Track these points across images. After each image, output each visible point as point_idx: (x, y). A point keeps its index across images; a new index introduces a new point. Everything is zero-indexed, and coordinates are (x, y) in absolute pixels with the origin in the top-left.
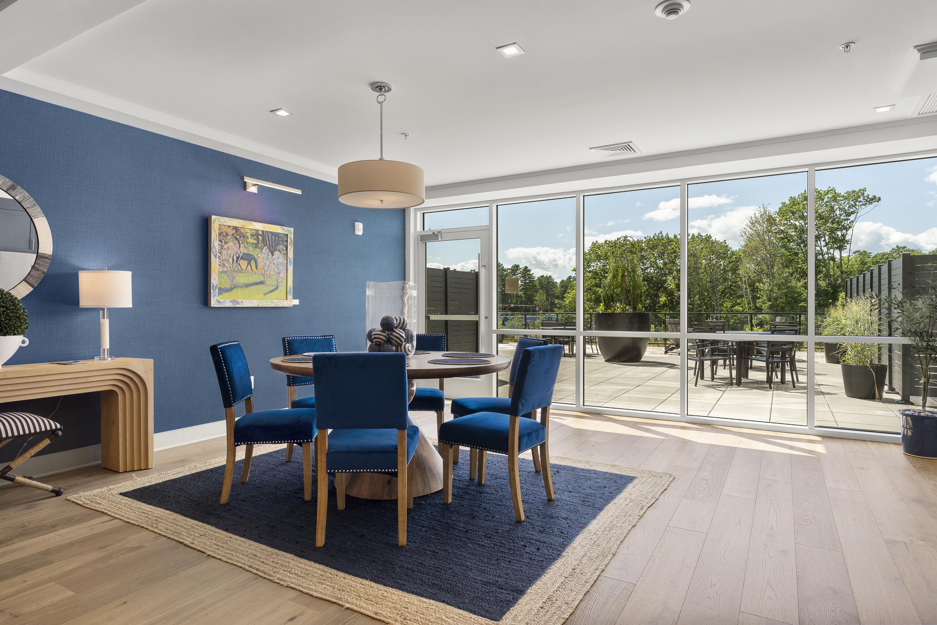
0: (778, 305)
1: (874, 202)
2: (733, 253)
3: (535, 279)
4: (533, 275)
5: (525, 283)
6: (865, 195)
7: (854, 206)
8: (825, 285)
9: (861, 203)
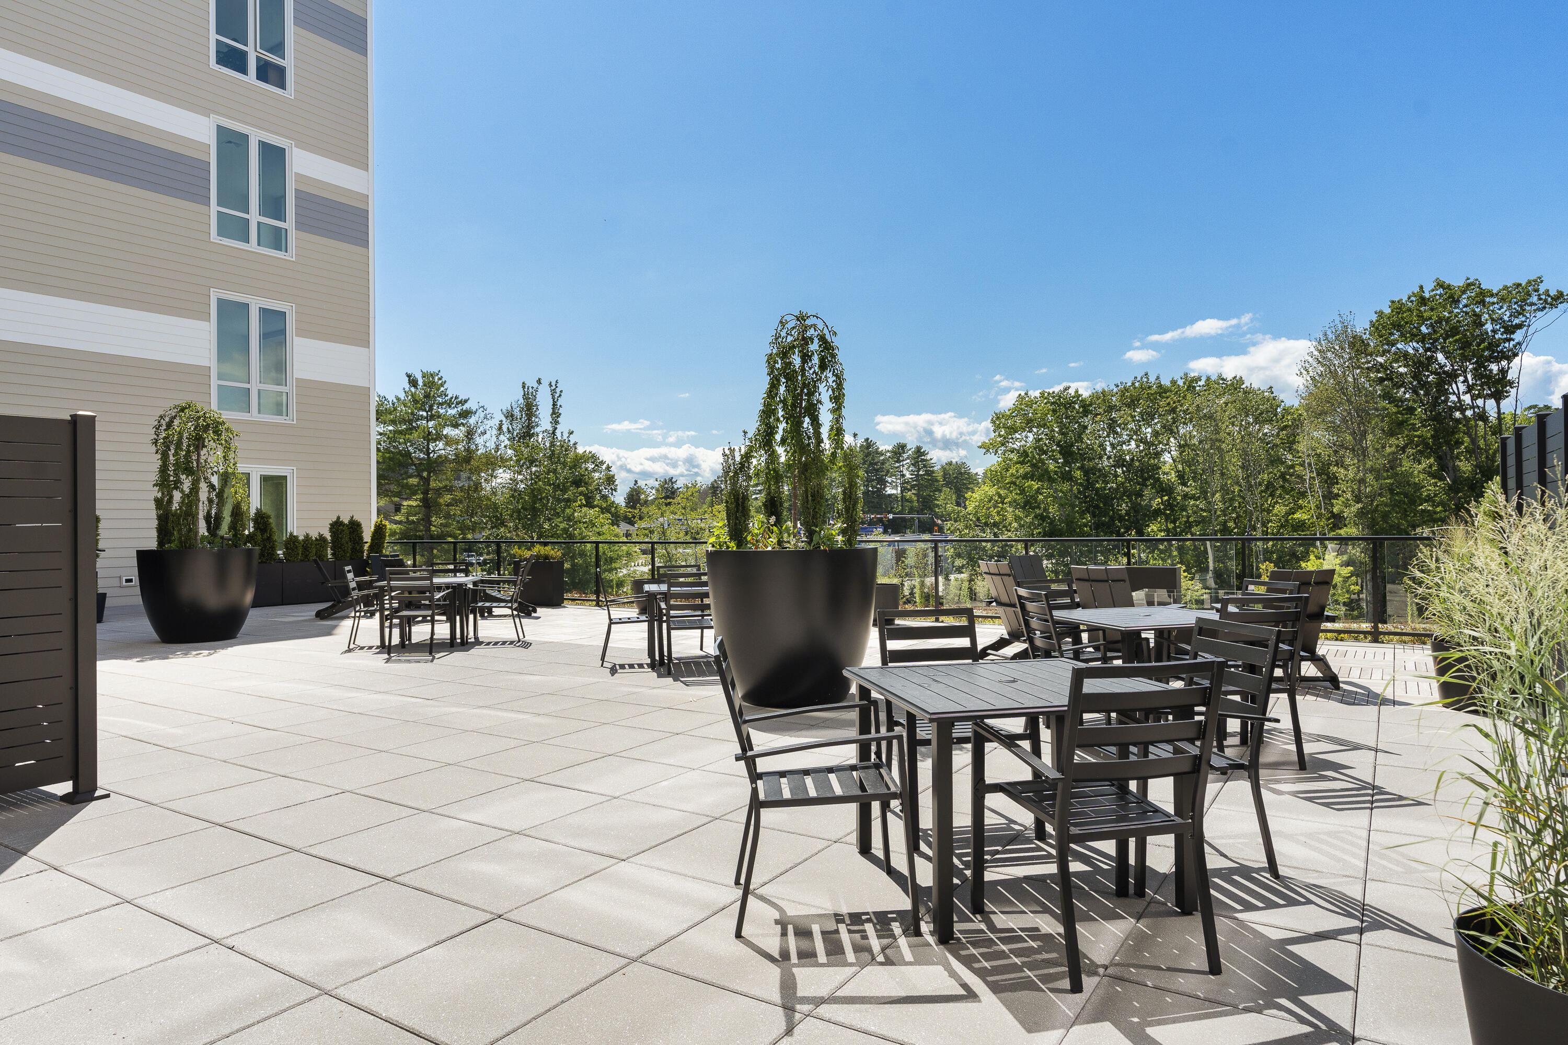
0: (1376, 510)
1: (1560, 303)
2: (1287, 411)
3: (935, 469)
4: (932, 461)
5: (917, 476)
6: (1541, 292)
7: (1521, 313)
8: (1470, 468)
9: (1534, 307)
